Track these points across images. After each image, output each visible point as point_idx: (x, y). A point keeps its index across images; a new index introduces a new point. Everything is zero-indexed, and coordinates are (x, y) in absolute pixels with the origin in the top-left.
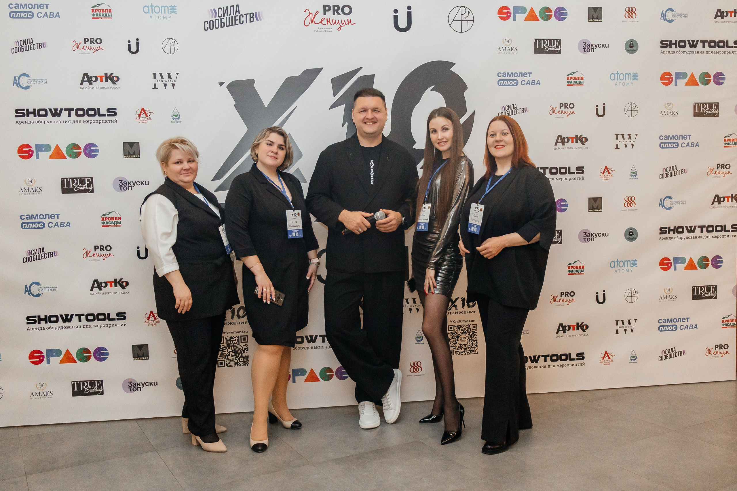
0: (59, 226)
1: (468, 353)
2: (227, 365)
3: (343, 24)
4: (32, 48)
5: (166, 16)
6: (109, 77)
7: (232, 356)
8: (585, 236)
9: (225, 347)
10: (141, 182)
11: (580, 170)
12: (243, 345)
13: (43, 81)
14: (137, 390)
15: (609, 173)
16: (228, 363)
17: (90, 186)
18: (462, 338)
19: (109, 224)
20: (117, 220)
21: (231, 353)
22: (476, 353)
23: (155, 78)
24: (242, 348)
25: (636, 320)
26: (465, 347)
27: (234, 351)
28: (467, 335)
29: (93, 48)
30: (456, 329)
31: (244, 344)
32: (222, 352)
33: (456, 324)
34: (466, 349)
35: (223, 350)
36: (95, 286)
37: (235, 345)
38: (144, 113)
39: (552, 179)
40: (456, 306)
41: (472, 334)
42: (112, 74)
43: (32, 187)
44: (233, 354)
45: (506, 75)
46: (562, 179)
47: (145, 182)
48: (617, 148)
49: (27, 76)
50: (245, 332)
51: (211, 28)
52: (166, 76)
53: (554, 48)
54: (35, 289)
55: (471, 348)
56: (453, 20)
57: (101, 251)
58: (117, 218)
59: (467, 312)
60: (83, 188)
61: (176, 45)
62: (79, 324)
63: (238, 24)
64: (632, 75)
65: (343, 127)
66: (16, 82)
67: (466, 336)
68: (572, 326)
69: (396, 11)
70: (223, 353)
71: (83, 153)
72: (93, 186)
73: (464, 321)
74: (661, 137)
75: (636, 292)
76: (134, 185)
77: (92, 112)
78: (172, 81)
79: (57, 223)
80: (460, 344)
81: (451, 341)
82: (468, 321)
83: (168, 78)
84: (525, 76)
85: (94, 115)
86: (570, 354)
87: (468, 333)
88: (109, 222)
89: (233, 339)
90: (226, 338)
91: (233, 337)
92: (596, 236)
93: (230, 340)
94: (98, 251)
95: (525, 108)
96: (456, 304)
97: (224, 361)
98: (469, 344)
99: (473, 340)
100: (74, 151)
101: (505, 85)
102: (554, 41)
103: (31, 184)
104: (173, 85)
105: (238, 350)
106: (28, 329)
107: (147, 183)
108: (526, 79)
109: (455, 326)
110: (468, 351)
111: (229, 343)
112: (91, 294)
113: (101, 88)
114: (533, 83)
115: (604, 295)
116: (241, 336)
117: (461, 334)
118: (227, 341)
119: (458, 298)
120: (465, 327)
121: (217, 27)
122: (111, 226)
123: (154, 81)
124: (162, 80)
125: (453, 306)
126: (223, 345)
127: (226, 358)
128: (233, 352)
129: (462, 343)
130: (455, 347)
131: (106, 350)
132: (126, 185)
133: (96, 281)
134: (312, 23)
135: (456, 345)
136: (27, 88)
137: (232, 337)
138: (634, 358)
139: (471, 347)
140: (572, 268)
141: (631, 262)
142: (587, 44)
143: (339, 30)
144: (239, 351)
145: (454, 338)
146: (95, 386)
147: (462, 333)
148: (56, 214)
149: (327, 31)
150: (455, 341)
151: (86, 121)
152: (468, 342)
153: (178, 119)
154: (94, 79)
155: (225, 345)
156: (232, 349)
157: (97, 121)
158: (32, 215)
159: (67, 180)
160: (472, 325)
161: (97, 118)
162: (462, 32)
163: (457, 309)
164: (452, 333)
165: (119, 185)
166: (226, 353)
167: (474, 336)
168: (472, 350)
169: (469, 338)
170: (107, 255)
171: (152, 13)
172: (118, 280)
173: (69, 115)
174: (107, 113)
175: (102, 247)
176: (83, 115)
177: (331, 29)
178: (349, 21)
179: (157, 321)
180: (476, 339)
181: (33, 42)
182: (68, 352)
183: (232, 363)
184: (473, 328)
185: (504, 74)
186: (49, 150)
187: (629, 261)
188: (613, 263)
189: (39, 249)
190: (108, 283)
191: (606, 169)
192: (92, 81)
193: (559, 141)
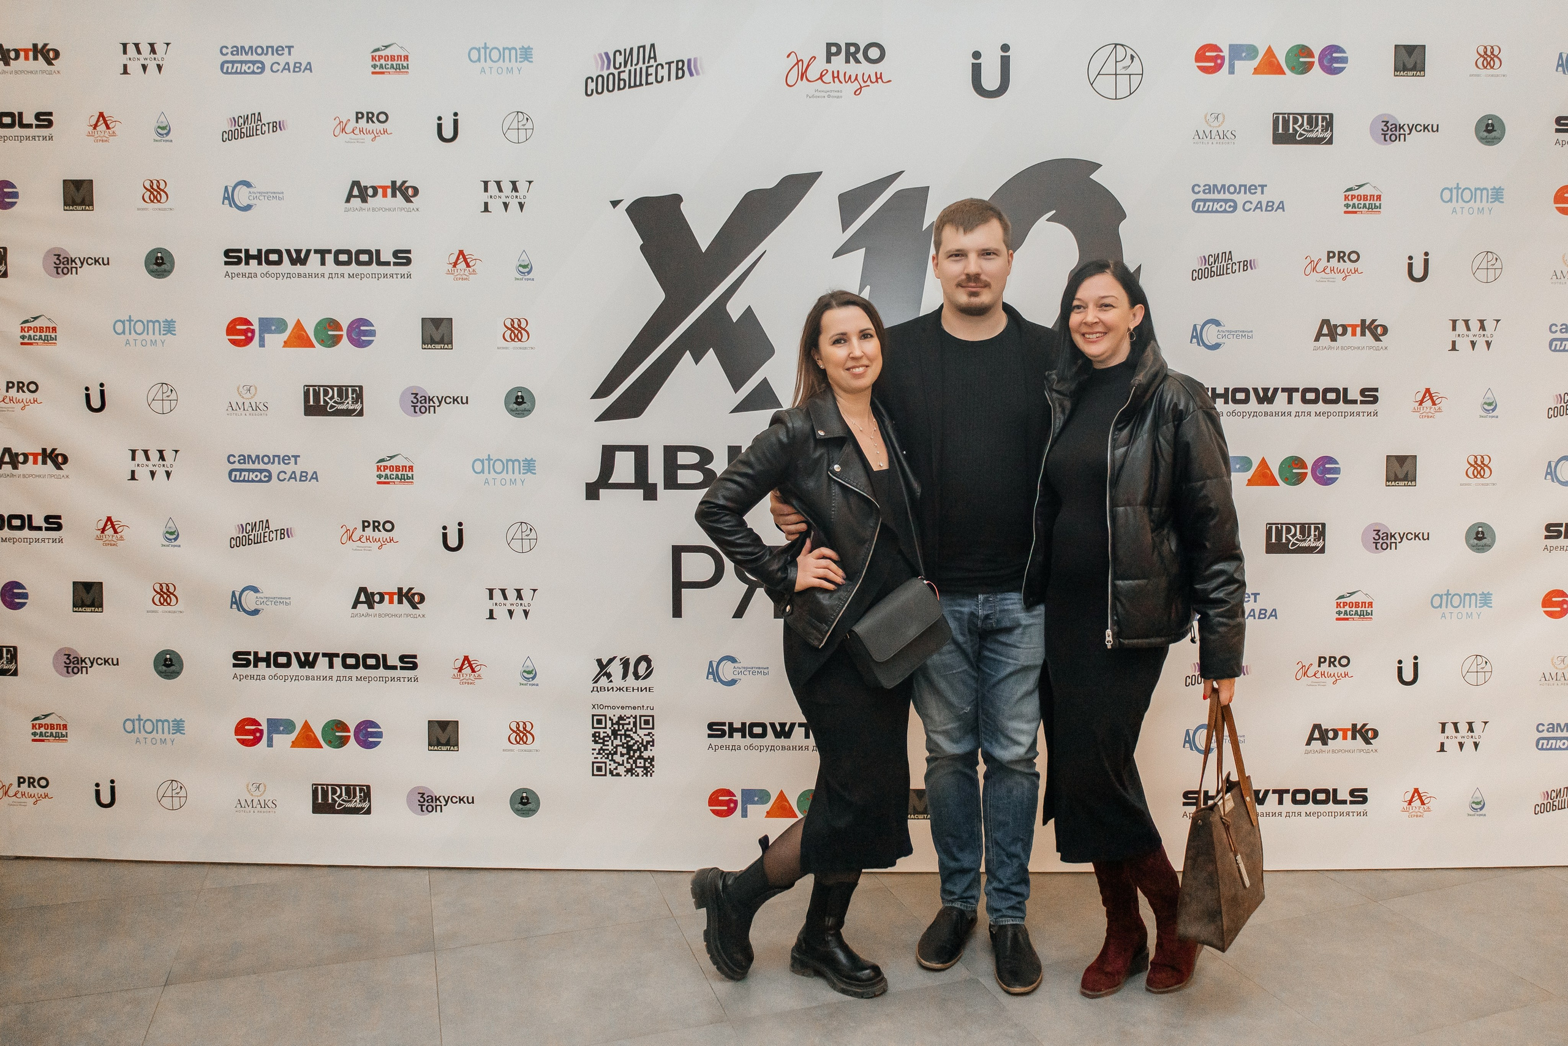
0: (298, 478)
2: (611, 772)
3: (865, 82)
4: (259, 132)
5: (512, 68)
6: (400, 189)
7: (622, 755)
8: (1377, 537)
9: (608, 736)
10: (454, 397)
11: (1370, 396)
12: (645, 735)
13: (277, 195)
14: (435, 810)
15: (1434, 404)
16: (612, 769)
17: (357, 403)
19: (391, 478)
20: (406, 471)
21: (620, 749)
23: (486, 190)
24: (642, 740)
25: (1486, 723)
27: (625, 745)
29: (371, 132)
31: (646, 732)
32: (602, 745)
35: (604, 741)
36: (360, 600)
37: (628, 733)
38: (462, 260)
39: (1306, 413)
42: (405, 182)
43: (250, 400)
44: (624, 751)
45: (1210, 189)
46: (1329, 414)
47: (462, 397)
48: (1454, 348)
49: (248, 185)
50: (649, 708)
51: (600, 90)
52: (507, 187)
53: (1318, 133)
54: (250, 600)
56: (1098, 74)
57: (374, 531)
58: (406, 467)
60: (344, 407)
61: (529, 125)
63: (652, 83)
64: (1490, 191)
66: (229, 198)
68: (1341, 730)
69: (977, 55)
70: (604, 748)
71: (345, 339)
72: (362, 403)
74: (1553, 327)
75: (1488, 663)
76: (440, 403)
77: (364, 258)
78: (518, 197)
79: (294, 472)
83: (512, 192)
84: (1253, 191)
85: (369, 263)
86: (1335, 791)
88: (390, 475)
89: (625, 720)
90: (610, 718)
91: (625, 718)
92: (1402, 539)
93: (618, 723)
94: (369, 531)
95: (1251, 261)
97: (605, 763)
100: (330, 333)
101: (1207, 211)
102: (1317, 118)
103: (248, 395)
104: (522, 206)
105: (634, 744)
106: (234, 677)
107: (464, 401)
108: (1255, 199)
111: (617, 728)
112: (353, 616)
113: (384, 210)
114: (1270, 206)
115: (1416, 665)
116: (641, 716)
118: (613, 724)
121: (611, 88)
122: (394, 482)
123: (484, 198)
124: (501, 194)
126: (604, 732)
127: (610, 758)
128: (624, 747)
131: (377, 726)
132: (426, 403)
133: (363, 590)
134: (802, 79)
136: (248, 208)
137: (623, 716)
138: (1478, 806)
140: (1346, 605)
141: (1478, 598)
142: (1391, 125)
144: (636, 745)
146: (355, 796)
148: (293, 456)
151: (353, 274)
153: (529, 273)
154: (370, 192)
155: (609, 732)
156: (621, 741)
157: (374, 275)
158: (250, 456)
159: (314, 390)
161: (374, 268)
162: (1116, 99)
165: (412, 402)
166: (610, 748)
170: (386, 539)
171: (486, 61)
172: (404, 591)
173: (323, 263)
174: (393, 260)
175: (376, 524)
176: (348, 263)
177: (841, 91)
178: (878, 76)
179: (476, 676)
181: (261, 120)
182: (306, 726)
183: (621, 770)
185: (1207, 187)
186: (283, 331)
187: (1474, 594)
188: (1437, 599)
189: (260, 522)
190: (385, 596)
191: (1427, 395)
192: (368, 195)
193: (1325, 331)
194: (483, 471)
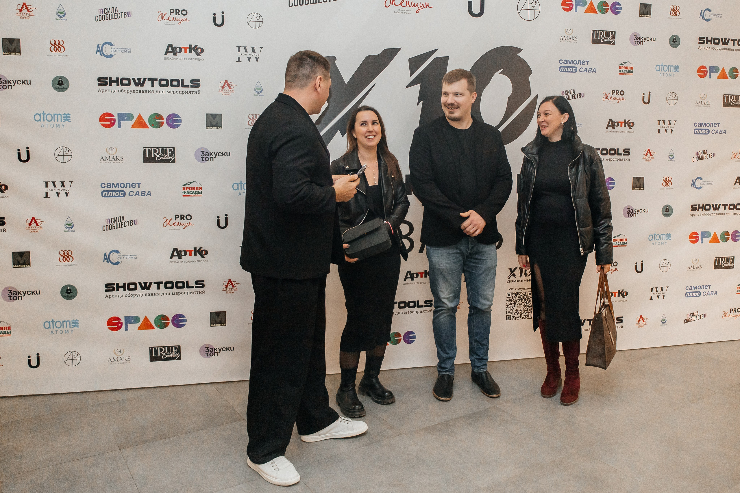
0: (140, 194)
1: (523, 318)
3: (421, 7)
4: (116, 17)
6: (194, 49)
8: (629, 211)
10: (223, 153)
11: (627, 152)
13: (127, 50)
14: (214, 355)
15: (651, 155)
17: (172, 156)
18: (519, 305)
19: (190, 194)
20: (198, 190)
22: (531, 318)
23: (239, 51)
25: (667, 287)
26: (521, 312)
28: (523, 301)
29: (178, 20)
30: (513, 296)
33: (514, 291)
34: (521, 314)
36: (174, 255)
38: (227, 85)
40: (514, 275)
41: (527, 301)
42: (196, 46)
43: (113, 155)
45: (566, 62)
47: (227, 153)
48: (659, 132)
49: (110, 44)
51: (296, 4)
52: (250, 50)
53: (609, 39)
54: (114, 257)
55: (526, 314)
56: (522, 9)
57: (181, 220)
58: (198, 187)
59: (524, 281)
60: (165, 158)
61: (261, 20)
62: (157, 291)
63: (321, 2)
64: (674, 67)
65: (418, 105)
66: (100, 50)
67: (522, 303)
68: (614, 293)
71: (165, 124)
72: (174, 156)
73: (521, 289)
74: (696, 124)
75: (669, 263)
76: (216, 156)
77: (175, 83)
78: (255, 55)
79: (138, 192)
80: (517, 310)
81: (509, 307)
82: (524, 289)
83: (252, 52)
84: (583, 63)
85: (178, 86)
87: (524, 299)
88: (190, 192)
92: (638, 212)
94: (178, 220)
95: (582, 93)
96: (515, 273)
98: (524, 310)
99: (529, 306)
100: (157, 121)
101: (565, 72)
102: (609, 33)
103: (112, 153)
104: (257, 59)
106: (106, 297)
107: (228, 155)
108: (584, 67)
109: (513, 293)
110: (523, 316)
112: (171, 263)
113: (185, 59)
114: (590, 70)
115: (642, 265)
117: (518, 301)
119: (517, 267)
120: (521, 294)
121: (301, 4)
122: (192, 195)
123: (238, 54)
124: (246, 53)
125: (512, 275)
129: (519, 309)
130: (512, 312)
131: (184, 316)
132: (208, 156)
133: (175, 249)
134: (392, 4)
135: (513, 311)
136: (111, 56)
138: (664, 321)
139: (526, 312)
140: (616, 240)
141: (666, 236)
142: (638, 37)
143: (417, 12)
145: (511, 305)
146: (172, 351)
147: (519, 299)
148: (137, 183)
149: (406, 13)
150: (512, 307)
151: (169, 91)
152: (524, 308)
153: (261, 92)
154: (178, 50)
157: (180, 92)
158: (113, 184)
159: (149, 150)
160: (528, 292)
161: (180, 88)
162: (529, 20)
163: (515, 278)
164: (510, 300)
165: (201, 155)
167: (530, 302)
168: (527, 315)
169: (524, 304)
170: (188, 224)
172: (197, 249)
173: (153, 85)
174: (190, 84)
175: (182, 216)
176: (167, 86)
177: (411, 11)
178: (427, 5)
179: (235, 289)
180: (530, 305)
181: (117, 11)
182: (146, 319)
184: (529, 295)
185: (565, 61)
186: (131, 120)
187: (664, 234)
188: (651, 237)
189: (119, 217)
190: (187, 252)
191: (649, 152)
192: (177, 52)
193: (610, 124)
194: (238, 189)
